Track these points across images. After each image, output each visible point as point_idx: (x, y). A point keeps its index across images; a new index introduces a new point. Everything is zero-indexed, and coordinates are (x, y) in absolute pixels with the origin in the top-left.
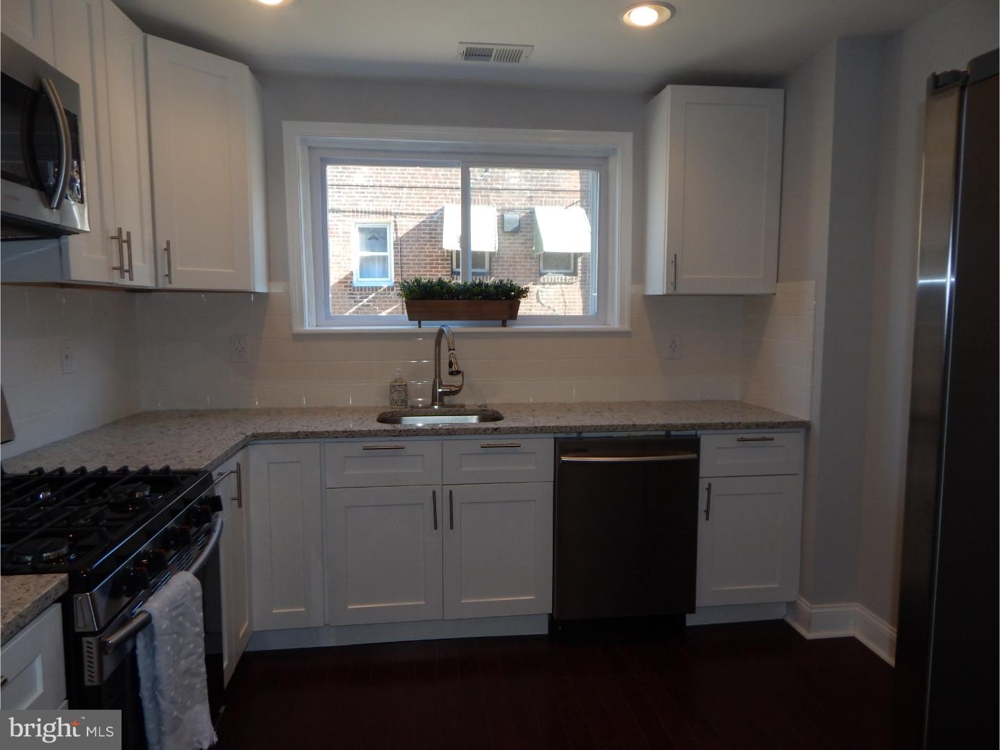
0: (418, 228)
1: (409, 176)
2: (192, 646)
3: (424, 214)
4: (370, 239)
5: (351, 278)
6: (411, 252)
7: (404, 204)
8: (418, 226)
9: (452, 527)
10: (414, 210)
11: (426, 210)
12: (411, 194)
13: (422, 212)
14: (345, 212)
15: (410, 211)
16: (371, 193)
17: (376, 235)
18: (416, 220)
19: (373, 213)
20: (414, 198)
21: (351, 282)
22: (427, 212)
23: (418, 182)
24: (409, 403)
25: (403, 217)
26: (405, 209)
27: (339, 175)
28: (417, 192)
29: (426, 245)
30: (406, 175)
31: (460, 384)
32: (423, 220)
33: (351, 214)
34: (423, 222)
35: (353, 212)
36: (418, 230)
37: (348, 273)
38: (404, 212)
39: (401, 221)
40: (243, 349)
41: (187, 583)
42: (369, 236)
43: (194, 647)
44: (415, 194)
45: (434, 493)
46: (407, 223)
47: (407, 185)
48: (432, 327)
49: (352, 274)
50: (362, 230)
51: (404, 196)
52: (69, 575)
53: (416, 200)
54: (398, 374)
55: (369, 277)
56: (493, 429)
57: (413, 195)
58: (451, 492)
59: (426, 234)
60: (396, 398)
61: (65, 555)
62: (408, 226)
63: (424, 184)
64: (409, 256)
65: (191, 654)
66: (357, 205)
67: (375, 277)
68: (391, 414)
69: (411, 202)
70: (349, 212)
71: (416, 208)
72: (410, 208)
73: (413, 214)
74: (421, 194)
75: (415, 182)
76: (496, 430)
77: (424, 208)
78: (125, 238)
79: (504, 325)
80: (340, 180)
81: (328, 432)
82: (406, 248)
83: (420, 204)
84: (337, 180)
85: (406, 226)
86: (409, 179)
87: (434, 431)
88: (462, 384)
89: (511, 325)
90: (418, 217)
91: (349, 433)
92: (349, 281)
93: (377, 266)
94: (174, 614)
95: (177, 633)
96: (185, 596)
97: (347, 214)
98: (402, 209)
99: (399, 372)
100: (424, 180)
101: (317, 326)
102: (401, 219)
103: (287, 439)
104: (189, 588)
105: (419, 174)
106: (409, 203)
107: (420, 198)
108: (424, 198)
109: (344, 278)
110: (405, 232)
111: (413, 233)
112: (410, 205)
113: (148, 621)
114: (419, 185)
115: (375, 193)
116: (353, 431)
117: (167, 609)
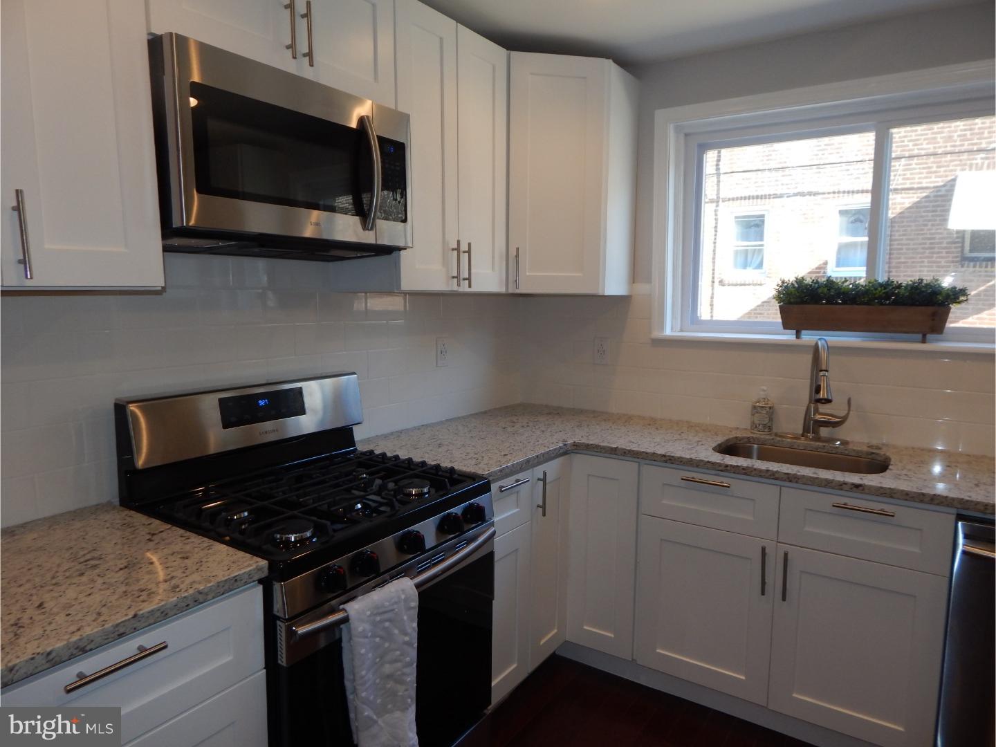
0: (917, 205)
1: (911, 144)
2: (398, 653)
3: (927, 188)
4: (852, 222)
5: (825, 268)
6: (904, 235)
7: (900, 178)
8: (918, 202)
9: (784, 599)
10: (913, 183)
11: (931, 182)
12: (910, 165)
13: (924, 185)
14: (824, 194)
15: (908, 186)
16: (858, 169)
17: (861, 217)
18: (915, 195)
19: (858, 192)
20: (914, 169)
21: (825, 273)
22: (932, 185)
23: (922, 149)
24: (774, 430)
25: (897, 193)
26: (902, 184)
27: (820, 153)
28: (919, 161)
29: (926, 225)
30: (906, 143)
31: (842, 413)
32: (925, 194)
33: (832, 195)
34: (926, 197)
35: (834, 193)
36: (917, 207)
37: (821, 262)
38: (900, 187)
39: (895, 199)
40: (604, 351)
41: (403, 590)
42: (853, 219)
43: (401, 655)
44: (916, 164)
45: (763, 549)
46: (902, 201)
47: (907, 154)
48: (809, 337)
49: (826, 263)
50: (842, 213)
51: (901, 168)
52: (269, 563)
53: (918, 171)
54: (762, 393)
55: (848, 266)
56: (853, 484)
57: (914, 166)
58: (786, 555)
59: (928, 211)
60: (757, 422)
61: (308, 539)
62: (903, 203)
63: (931, 151)
64: (902, 240)
65: (396, 661)
66: (839, 184)
67: (855, 266)
68: (746, 440)
69: (911, 174)
70: (829, 193)
71: (917, 180)
72: (908, 182)
73: (912, 189)
74: (926, 163)
75: (918, 149)
76: (857, 486)
77: (928, 180)
78: (464, 247)
79: (924, 341)
80: (821, 159)
81: (647, 453)
82: (898, 231)
83: (923, 176)
84: (817, 159)
85: (900, 204)
86: (911, 147)
87: (769, 473)
88: (848, 414)
89: (932, 341)
90: (919, 191)
91: (668, 458)
92: (822, 271)
93: (859, 252)
94: (378, 618)
95: (381, 638)
96: (396, 603)
97: (826, 196)
98: (896, 184)
99: (764, 391)
100: (931, 146)
101: (682, 331)
102: (895, 196)
103: (605, 453)
104: (403, 597)
105: (925, 139)
106: (908, 176)
107: (924, 168)
108: (929, 168)
109: (817, 268)
110: (898, 210)
111: (909, 212)
112: (908, 179)
113: (346, 620)
114: (923, 152)
115: (863, 169)
116: (673, 457)
117: (369, 613)
